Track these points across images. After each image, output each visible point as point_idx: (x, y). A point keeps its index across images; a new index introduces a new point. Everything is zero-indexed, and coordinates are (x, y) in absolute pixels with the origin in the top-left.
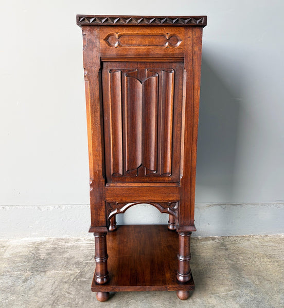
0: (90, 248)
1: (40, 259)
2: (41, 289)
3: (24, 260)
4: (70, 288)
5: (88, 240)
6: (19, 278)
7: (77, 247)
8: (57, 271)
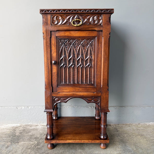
0: (43, 130)
1: (16, 136)
2: (16, 152)
3: (7, 136)
4: (31, 151)
5: (42, 126)
6: (4, 146)
7: (36, 129)
8: (25, 142)
